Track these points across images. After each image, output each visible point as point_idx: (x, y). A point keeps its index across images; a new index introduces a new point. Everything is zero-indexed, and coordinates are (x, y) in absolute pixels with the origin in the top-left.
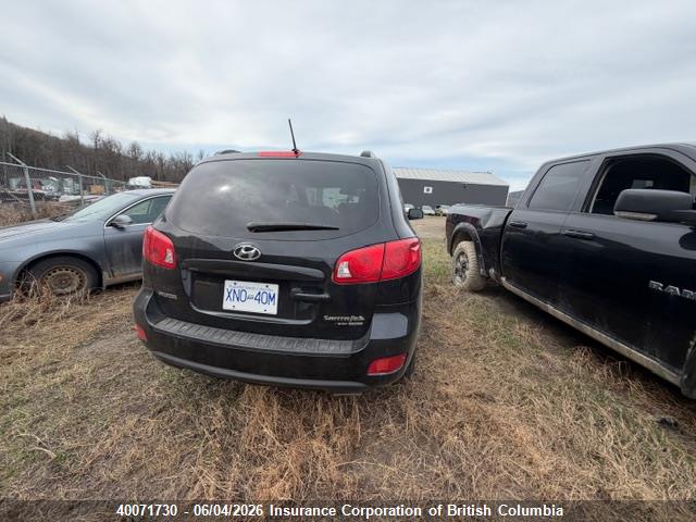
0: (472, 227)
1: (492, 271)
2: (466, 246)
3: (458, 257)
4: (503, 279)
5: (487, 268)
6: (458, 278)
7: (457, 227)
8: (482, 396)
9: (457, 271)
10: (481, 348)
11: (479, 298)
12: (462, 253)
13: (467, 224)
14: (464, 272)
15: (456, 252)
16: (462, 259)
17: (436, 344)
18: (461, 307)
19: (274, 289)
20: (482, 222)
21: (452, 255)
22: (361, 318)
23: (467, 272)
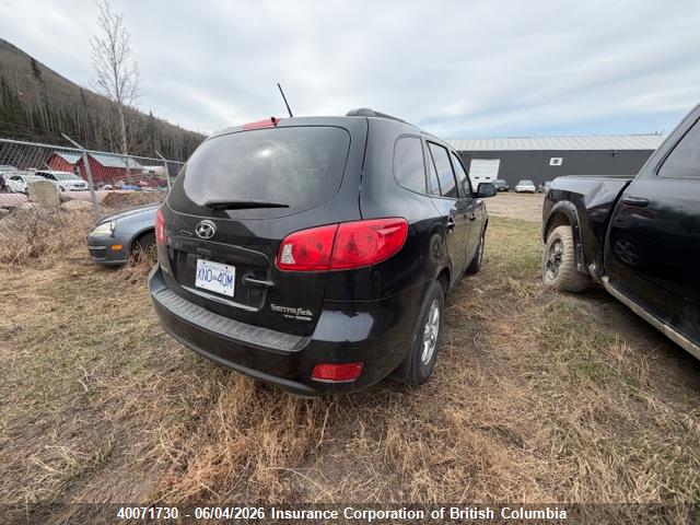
0: (572, 206)
1: (593, 267)
2: (564, 232)
3: (553, 247)
4: (605, 279)
5: (587, 262)
6: (550, 273)
7: (556, 206)
8: (504, 433)
9: (549, 263)
10: (540, 369)
11: (572, 301)
12: (558, 241)
13: (567, 202)
14: (557, 266)
15: (551, 237)
16: (557, 248)
17: (479, 352)
18: (539, 310)
19: (232, 271)
20: (586, 200)
21: (545, 242)
22: (309, 313)
23: (562, 266)
